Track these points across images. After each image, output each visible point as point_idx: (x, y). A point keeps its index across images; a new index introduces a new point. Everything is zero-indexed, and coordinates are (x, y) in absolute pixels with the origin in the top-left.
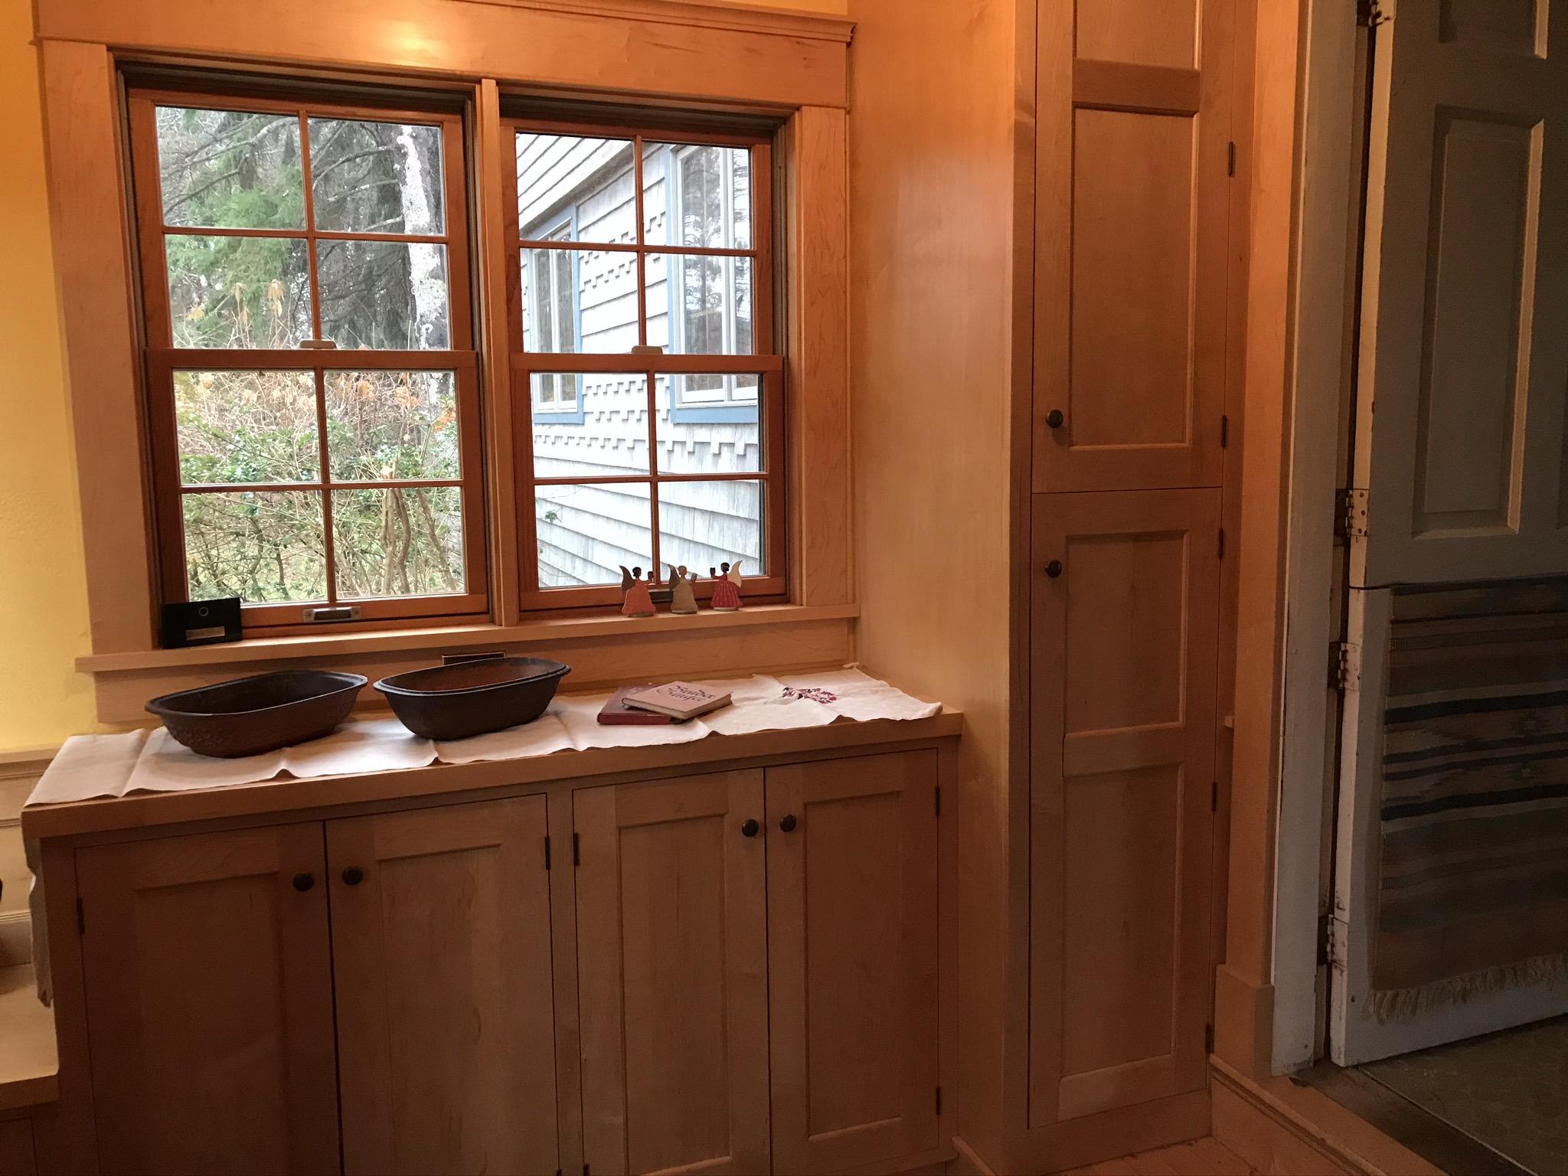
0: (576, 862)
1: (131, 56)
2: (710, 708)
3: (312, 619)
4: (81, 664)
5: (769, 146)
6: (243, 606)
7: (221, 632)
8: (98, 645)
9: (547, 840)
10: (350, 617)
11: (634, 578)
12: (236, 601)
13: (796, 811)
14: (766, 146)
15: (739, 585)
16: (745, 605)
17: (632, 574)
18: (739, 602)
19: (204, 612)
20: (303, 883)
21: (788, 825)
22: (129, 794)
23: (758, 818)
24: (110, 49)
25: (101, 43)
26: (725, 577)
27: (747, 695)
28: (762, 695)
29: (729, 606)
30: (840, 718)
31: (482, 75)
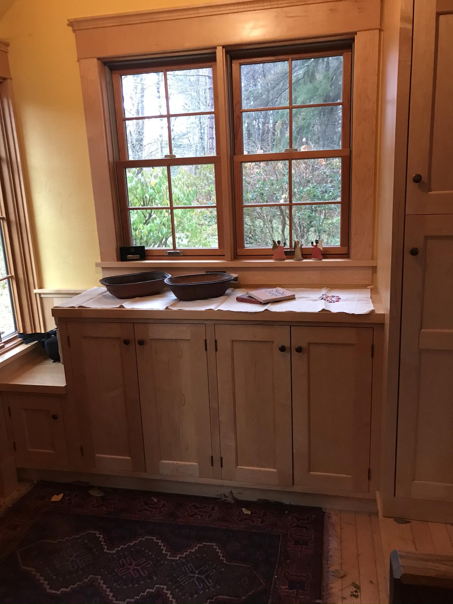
0: (216, 350)
1: (107, 60)
2: (282, 299)
3: (167, 254)
4: (97, 265)
5: (350, 53)
6: (146, 248)
7: (137, 256)
8: (102, 260)
9: (206, 340)
10: (179, 254)
11: (278, 245)
12: (144, 247)
13: (304, 345)
14: (349, 53)
15: (322, 249)
16: (324, 258)
17: (277, 243)
18: (321, 257)
19: (133, 250)
20: (127, 342)
21: (299, 350)
22: (79, 307)
23: (287, 345)
24: (98, 59)
25: (95, 58)
26: (316, 246)
27: (303, 296)
28: (309, 296)
29: (315, 258)
30: (323, 310)
31: (217, 45)
